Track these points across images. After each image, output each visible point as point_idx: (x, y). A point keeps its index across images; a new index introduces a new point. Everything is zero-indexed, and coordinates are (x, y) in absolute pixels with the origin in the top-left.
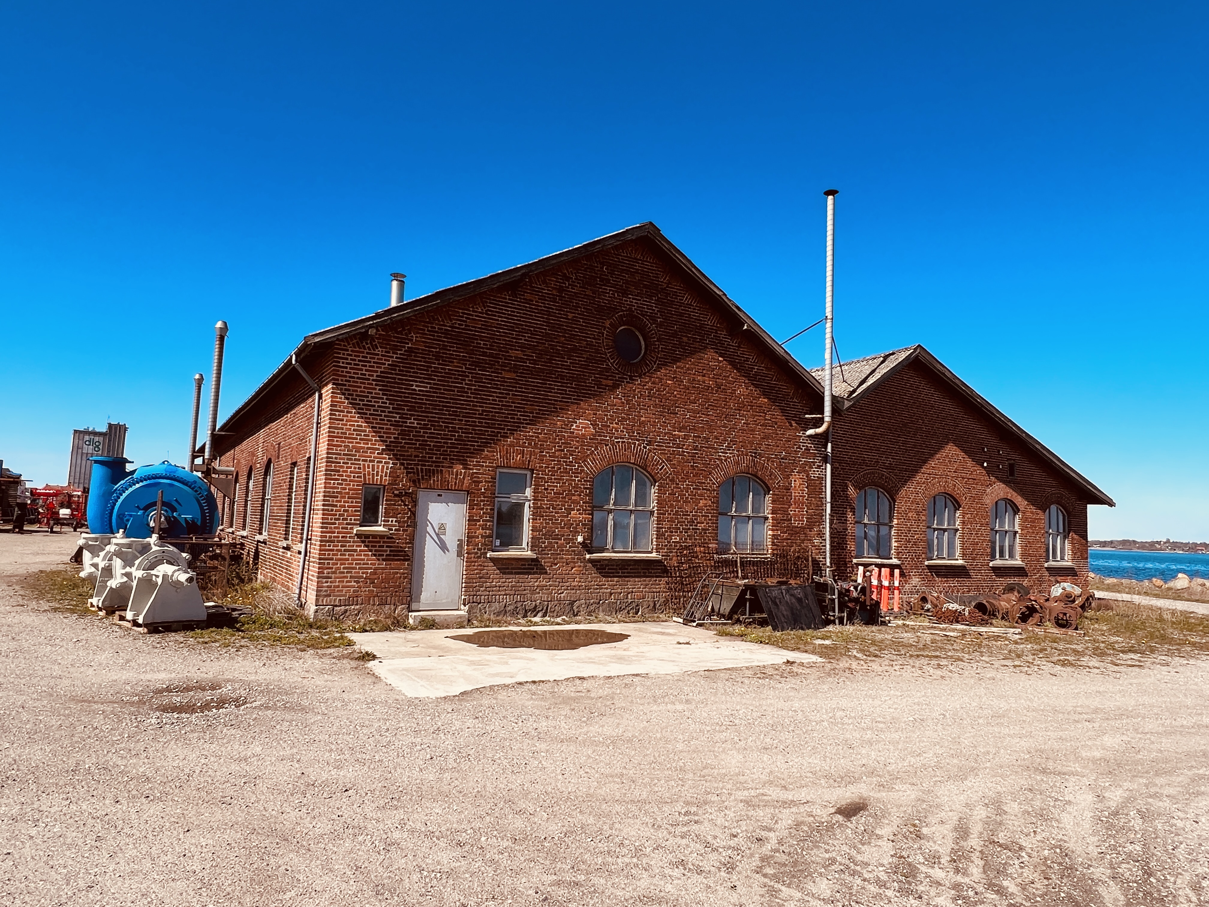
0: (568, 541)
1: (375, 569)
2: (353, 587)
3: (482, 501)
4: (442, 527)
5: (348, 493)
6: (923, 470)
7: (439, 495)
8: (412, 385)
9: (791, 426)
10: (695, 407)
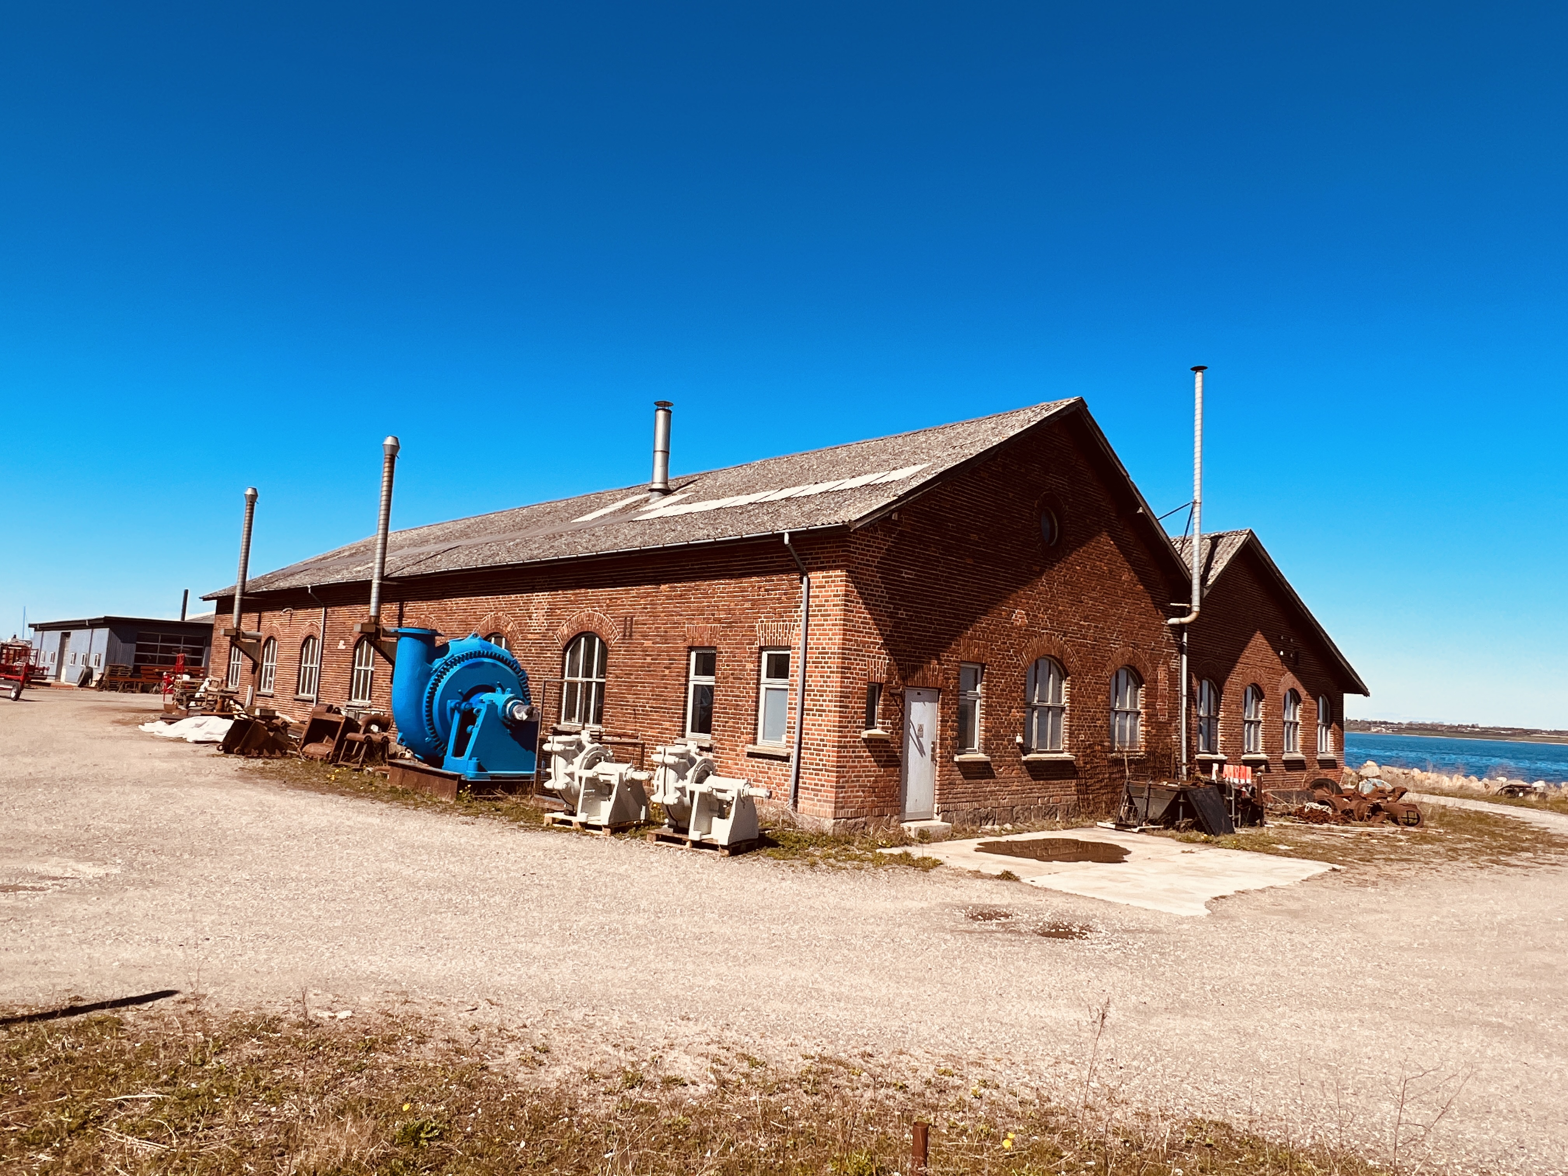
0: (1010, 741)
1: (877, 777)
2: (860, 797)
3: (951, 699)
4: (921, 729)
5: (856, 693)
6: (1240, 660)
7: (919, 694)
8: (902, 572)
9: (1158, 614)
10: (1094, 594)
